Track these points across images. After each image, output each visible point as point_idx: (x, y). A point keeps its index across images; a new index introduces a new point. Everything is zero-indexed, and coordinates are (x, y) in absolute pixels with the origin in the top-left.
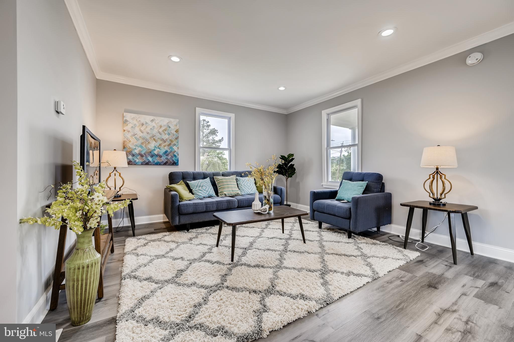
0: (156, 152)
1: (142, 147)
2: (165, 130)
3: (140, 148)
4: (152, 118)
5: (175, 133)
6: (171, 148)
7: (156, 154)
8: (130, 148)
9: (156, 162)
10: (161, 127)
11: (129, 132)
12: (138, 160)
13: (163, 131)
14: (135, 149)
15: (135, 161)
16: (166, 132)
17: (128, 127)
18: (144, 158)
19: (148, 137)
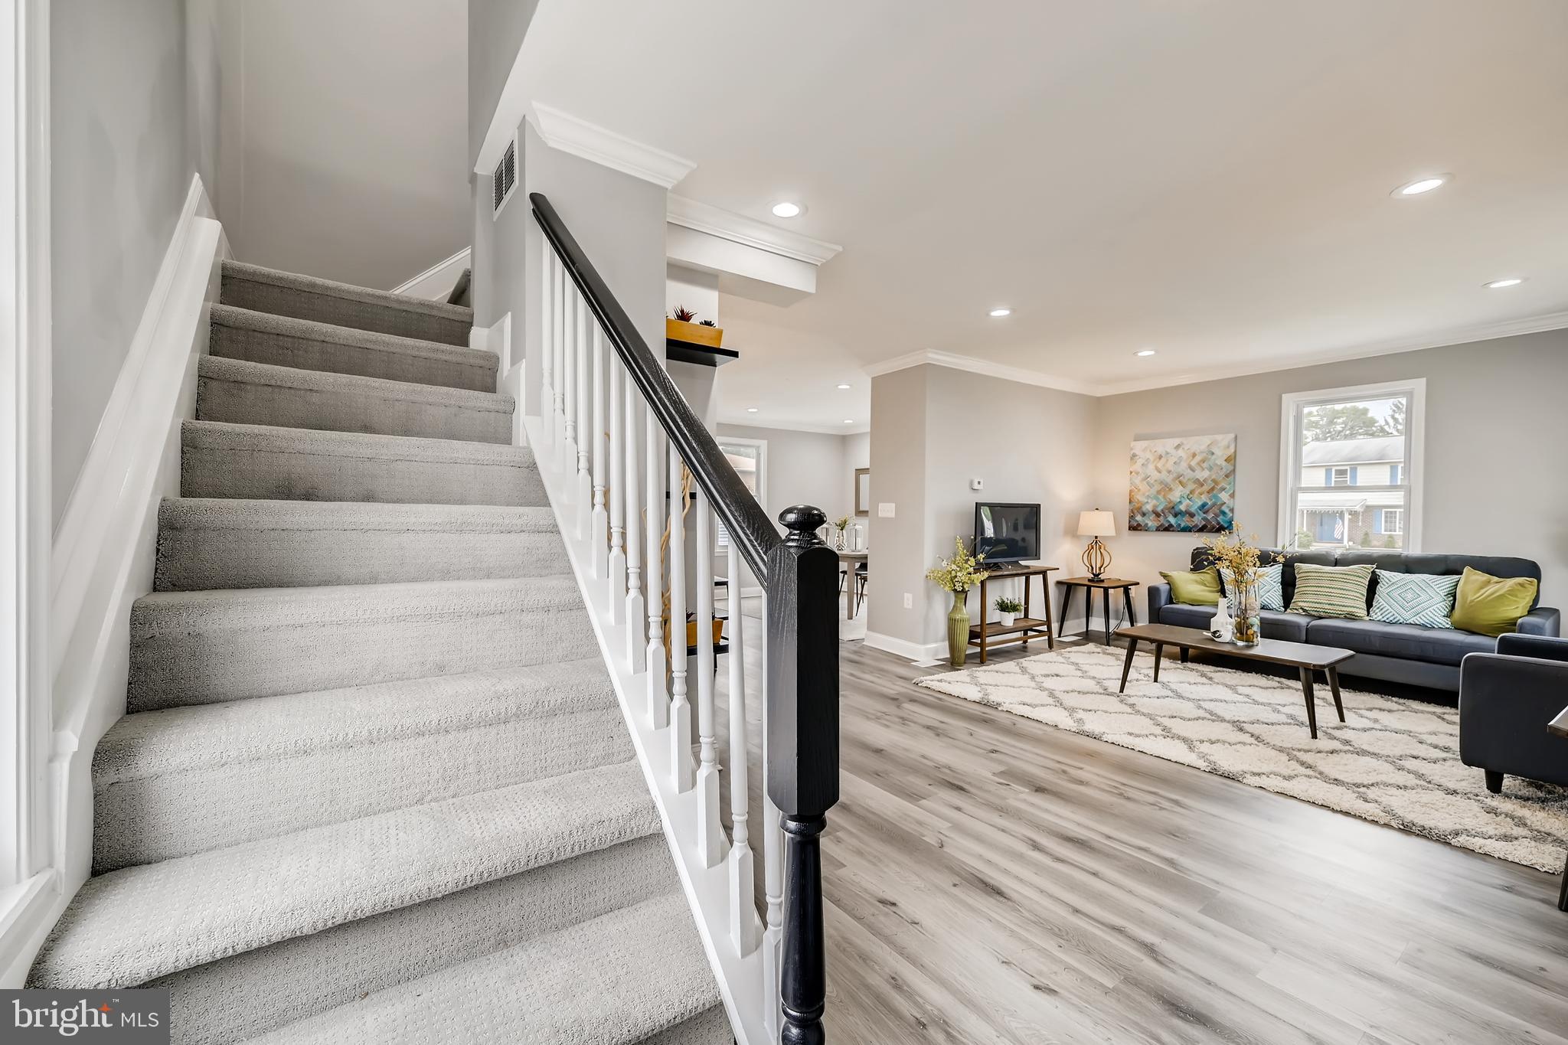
0: (1183, 508)
1: (1157, 499)
2: (1203, 461)
3: (1155, 502)
4: (1177, 441)
5: (1224, 464)
6: (1216, 497)
7: (1184, 510)
8: (1139, 502)
9: (1182, 526)
10: (1194, 455)
11: (1137, 473)
12: (1151, 522)
13: (1198, 464)
14: (1147, 502)
15: (1147, 524)
16: (1205, 465)
17: (1137, 467)
18: (1162, 518)
19: (1169, 479)
